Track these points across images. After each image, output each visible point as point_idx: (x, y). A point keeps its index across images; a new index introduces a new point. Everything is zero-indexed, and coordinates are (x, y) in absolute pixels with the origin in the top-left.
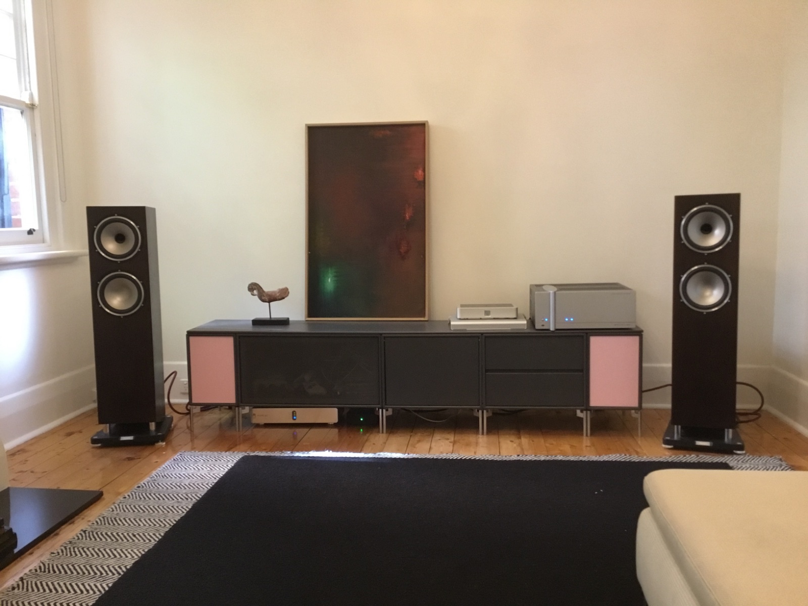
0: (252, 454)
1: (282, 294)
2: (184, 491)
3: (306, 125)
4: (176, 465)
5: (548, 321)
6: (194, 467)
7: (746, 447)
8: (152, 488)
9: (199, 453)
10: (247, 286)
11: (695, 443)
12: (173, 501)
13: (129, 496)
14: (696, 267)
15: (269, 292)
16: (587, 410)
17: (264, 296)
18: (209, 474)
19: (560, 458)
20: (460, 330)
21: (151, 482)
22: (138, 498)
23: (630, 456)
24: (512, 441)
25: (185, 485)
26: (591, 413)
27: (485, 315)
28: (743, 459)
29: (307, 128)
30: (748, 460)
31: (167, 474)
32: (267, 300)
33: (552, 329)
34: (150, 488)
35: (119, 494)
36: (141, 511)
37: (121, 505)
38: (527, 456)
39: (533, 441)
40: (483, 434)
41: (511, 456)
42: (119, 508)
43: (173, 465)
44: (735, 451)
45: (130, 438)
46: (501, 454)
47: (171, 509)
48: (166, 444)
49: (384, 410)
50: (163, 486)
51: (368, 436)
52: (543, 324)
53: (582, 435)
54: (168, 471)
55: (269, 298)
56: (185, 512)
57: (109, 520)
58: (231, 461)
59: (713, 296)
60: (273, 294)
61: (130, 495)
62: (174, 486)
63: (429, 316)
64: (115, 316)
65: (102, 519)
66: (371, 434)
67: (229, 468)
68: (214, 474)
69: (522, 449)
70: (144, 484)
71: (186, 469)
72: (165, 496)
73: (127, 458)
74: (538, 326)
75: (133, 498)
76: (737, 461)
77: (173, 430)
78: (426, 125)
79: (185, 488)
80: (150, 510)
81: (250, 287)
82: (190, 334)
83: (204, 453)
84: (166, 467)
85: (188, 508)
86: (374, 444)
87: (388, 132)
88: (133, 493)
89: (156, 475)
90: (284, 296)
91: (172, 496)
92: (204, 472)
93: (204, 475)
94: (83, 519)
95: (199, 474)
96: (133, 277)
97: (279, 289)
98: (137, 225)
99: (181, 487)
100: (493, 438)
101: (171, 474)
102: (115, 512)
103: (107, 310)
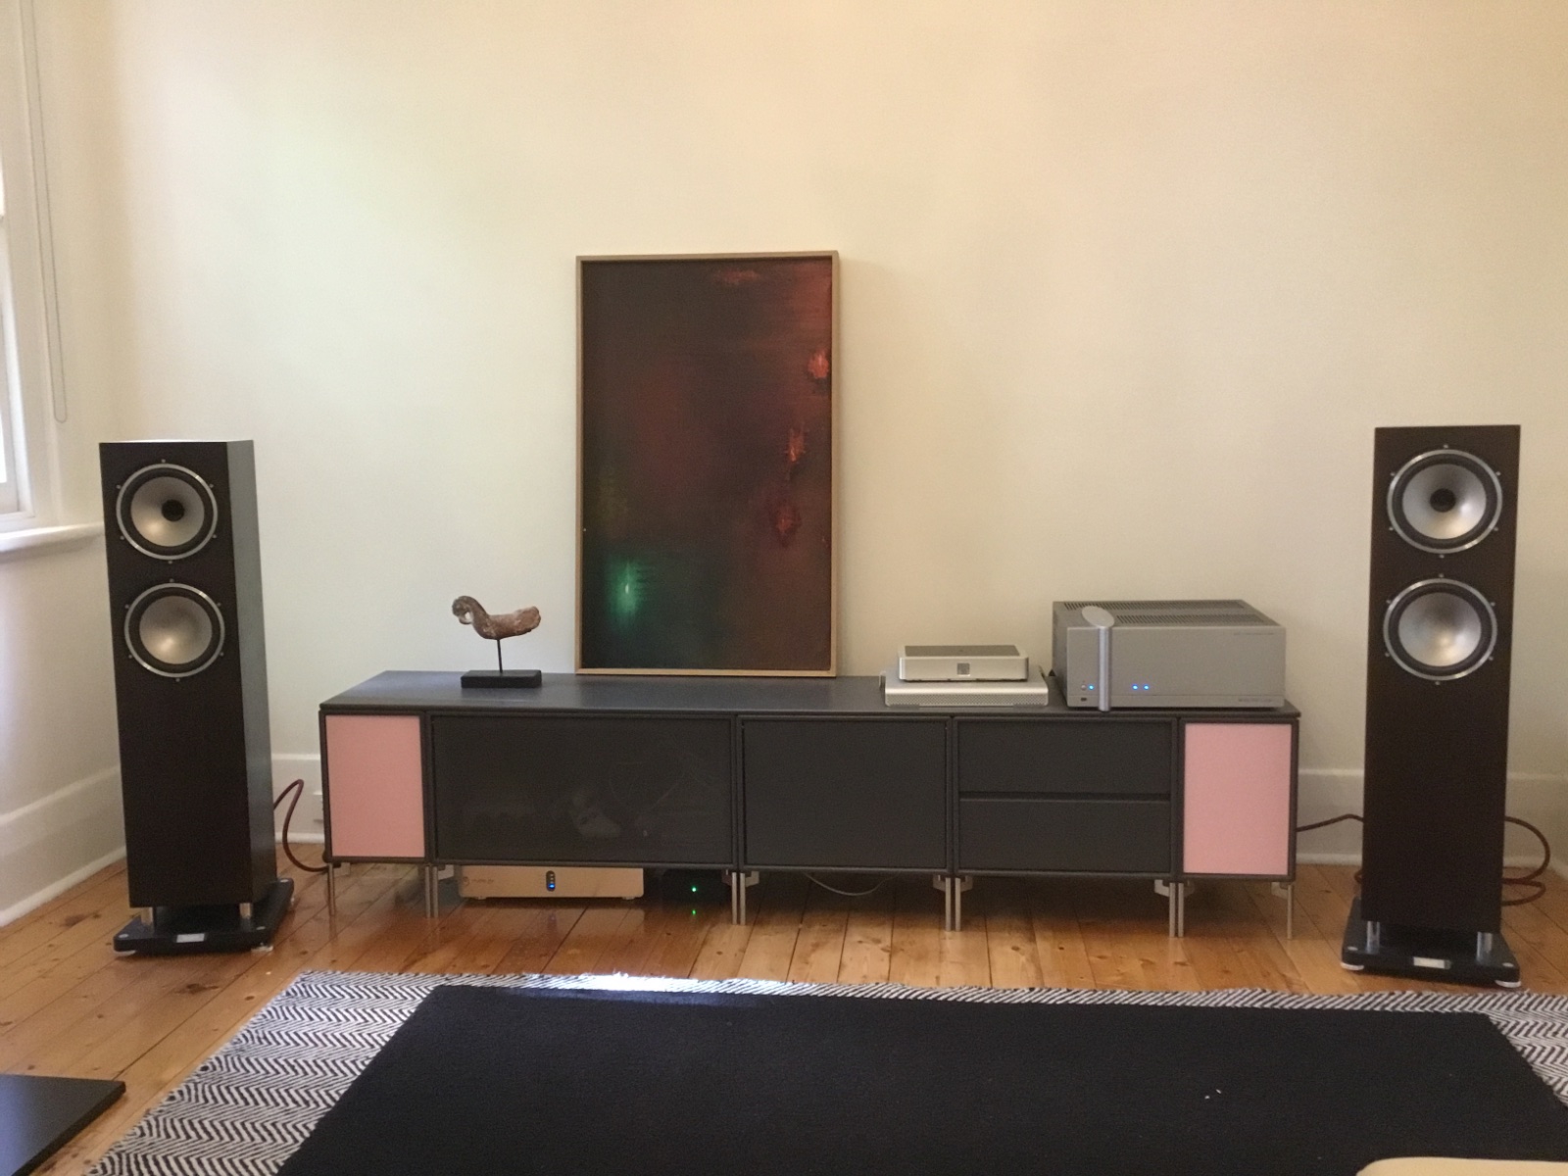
0: (457, 982)
1: (526, 623)
2: (303, 1081)
3: (578, 258)
4: (291, 1008)
5: (1096, 691)
6: (329, 1013)
7: (1523, 974)
8: (233, 1070)
9: (343, 976)
10: (451, 603)
11: (1412, 961)
12: (277, 1110)
13: (181, 1093)
14: (1419, 584)
15: (498, 616)
16: (1177, 882)
17: (487, 626)
18: (360, 1035)
19: (1122, 997)
20: (908, 707)
21: (233, 1054)
22: (202, 1101)
23: (1273, 992)
24: (1016, 949)
25: (306, 1062)
26: (1185, 886)
27: (958, 673)
28: (1519, 1002)
29: (580, 264)
30: (1529, 1005)
31: (270, 1033)
32: (494, 635)
33: (1103, 706)
34: (229, 1070)
35: (160, 1086)
36: (205, 1137)
37: (161, 1119)
38: (1050, 990)
39: (1061, 948)
40: (953, 928)
41: (1015, 990)
42: (158, 1126)
43: (284, 1008)
44: (1499, 983)
45: (198, 938)
46: (994, 985)
47: (268, 1132)
48: (274, 948)
49: (742, 876)
50: (258, 1067)
51: (709, 932)
52: (1084, 697)
53: (1166, 932)
54: (272, 1025)
55: (498, 630)
56: (301, 1140)
57: (132, 1160)
58: (410, 998)
59: (1455, 647)
60: (507, 621)
61: (185, 1091)
62: (283, 1067)
63: (839, 668)
64: (163, 677)
65: (116, 1159)
66: (713, 926)
67: (405, 1019)
68: (369, 1035)
69: (1039, 971)
70: (218, 1059)
71: (311, 1019)
72: (260, 1094)
73: (189, 987)
74: (1073, 700)
75: (190, 1100)
76: (1505, 1007)
77: (293, 912)
78: (834, 260)
79: (306, 1073)
80: (223, 1133)
81: (458, 607)
82: (328, 710)
83: (353, 976)
84: (270, 1013)
85: (307, 1128)
86: (720, 953)
87: (753, 275)
88: (192, 1086)
89: (244, 1036)
90: (531, 626)
91: (275, 1095)
92: (348, 1028)
93: (350, 1038)
94: (75, 1156)
95: (337, 1035)
96: (201, 593)
97: (519, 611)
98: (208, 483)
99: (297, 1068)
100: (976, 939)
101: (278, 1033)
102: (147, 1139)
103: (146, 665)
